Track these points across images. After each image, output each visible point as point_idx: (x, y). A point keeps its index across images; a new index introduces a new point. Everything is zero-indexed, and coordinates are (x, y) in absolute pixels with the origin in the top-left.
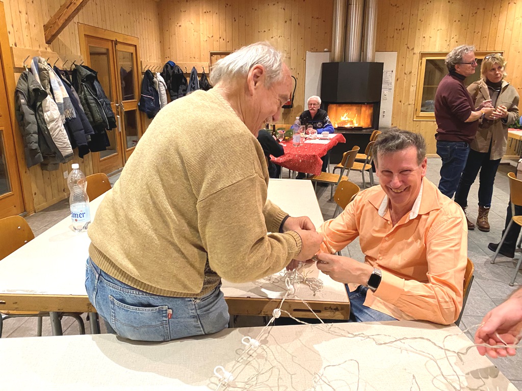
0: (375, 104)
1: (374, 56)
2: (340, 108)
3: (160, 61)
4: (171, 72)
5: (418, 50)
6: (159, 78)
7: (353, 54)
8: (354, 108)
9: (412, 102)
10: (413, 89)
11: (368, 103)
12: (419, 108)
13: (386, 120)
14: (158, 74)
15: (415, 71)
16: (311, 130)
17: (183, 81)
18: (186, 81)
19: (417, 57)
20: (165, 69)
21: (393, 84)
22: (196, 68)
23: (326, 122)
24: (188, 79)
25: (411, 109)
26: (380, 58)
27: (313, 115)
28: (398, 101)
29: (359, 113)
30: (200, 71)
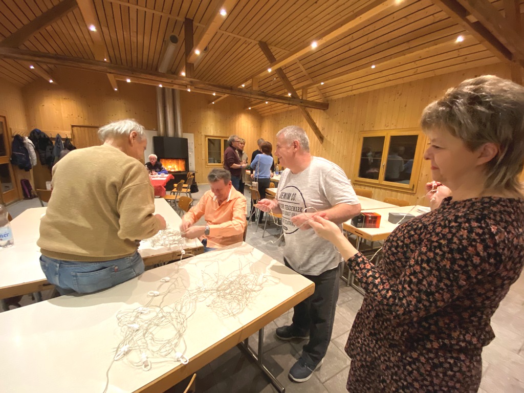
0: (186, 159)
1: (182, 135)
2: (167, 161)
3: (27, 128)
4: (37, 137)
5: (203, 134)
6: (28, 141)
7: (171, 133)
8: (175, 161)
9: (204, 158)
10: (203, 152)
11: (182, 159)
12: (208, 162)
13: (192, 167)
14: (27, 138)
15: (203, 143)
16: (154, 173)
17: (49, 142)
18: (52, 143)
19: (203, 137)
20: (32, 135)
21: (194, 150)
22: (60, 134)
23: (162, 169)
24: (54, 142)
25: (204, 162)
26: (186, 136)
27: (153, 165)
28: (197, 158)
29: (178, 164)
30: (64, 137)
